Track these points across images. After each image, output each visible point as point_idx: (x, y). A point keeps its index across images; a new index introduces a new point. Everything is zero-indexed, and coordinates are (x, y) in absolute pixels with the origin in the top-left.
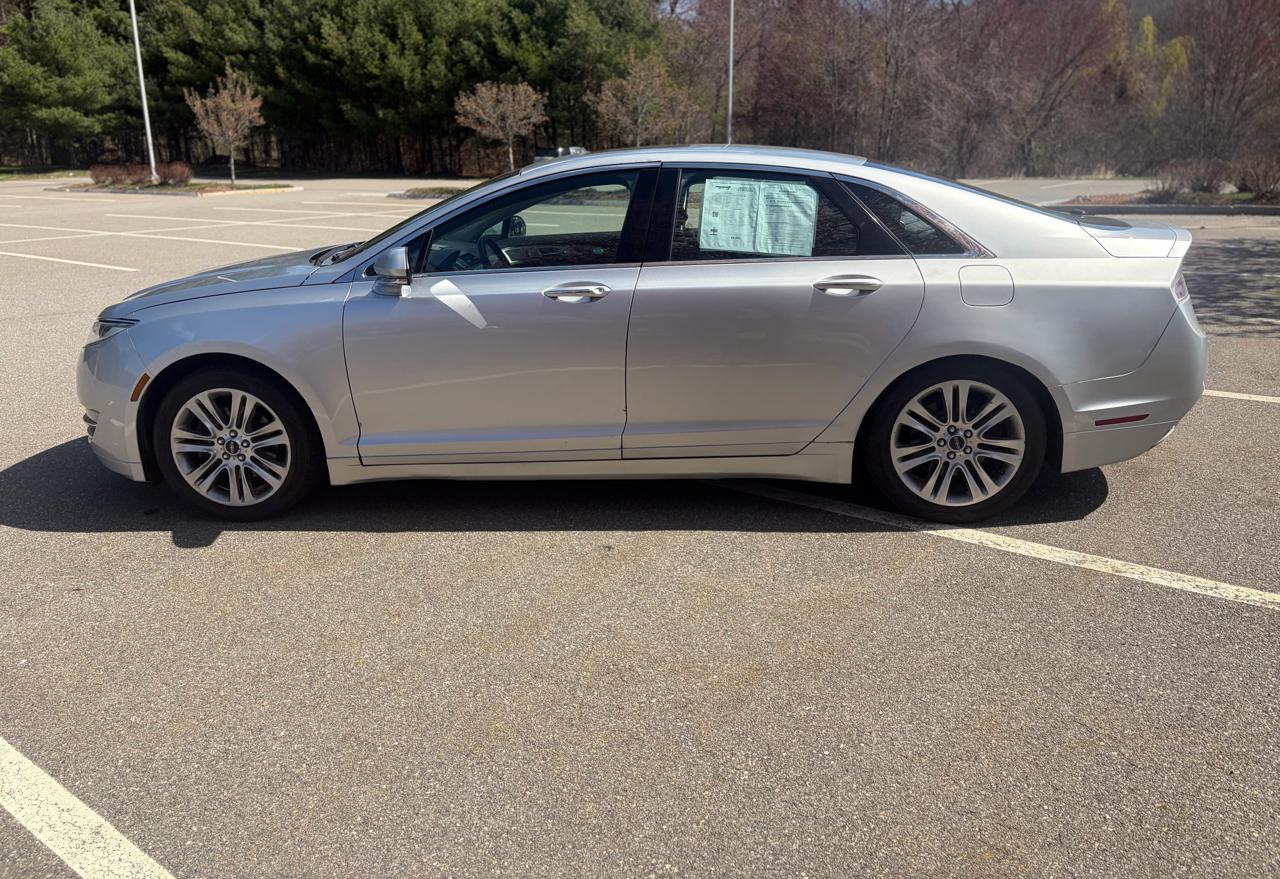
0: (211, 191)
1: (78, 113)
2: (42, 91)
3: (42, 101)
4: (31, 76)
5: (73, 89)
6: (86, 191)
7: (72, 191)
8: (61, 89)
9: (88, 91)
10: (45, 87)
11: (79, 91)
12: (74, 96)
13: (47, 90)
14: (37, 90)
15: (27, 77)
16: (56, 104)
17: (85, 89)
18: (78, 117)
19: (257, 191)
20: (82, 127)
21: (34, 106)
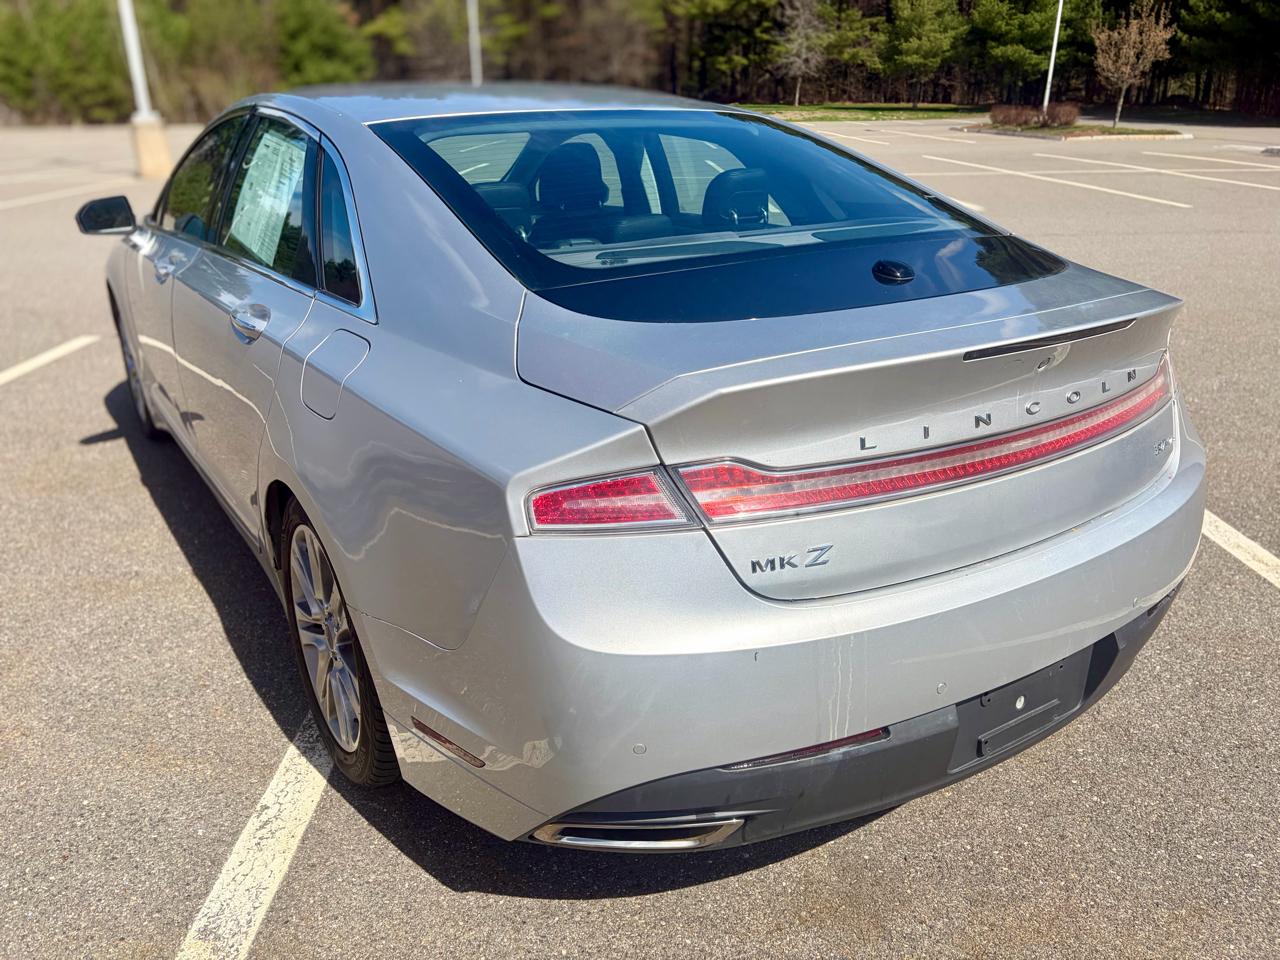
0: (1079, 135)
1: (1028, 51)
2: (1004, 28)
3: (1001, 39)
4: (998, 13)
5: (1031, 26)
6: (979, 132)
7: (968, 131)
8: (1021, 26)
9: (1044, 28)
10: (1007, 24)
11: (1037, 27)
12: (1032, 32)
13: (1007, 28)
14: (1000, 27)
15: (993, 15)
16: (1013, 41)
17: (1042, 25)
18: (1027, 55)
19: (1131, 136)
20: (1030, 64)
21: (993, 44)
